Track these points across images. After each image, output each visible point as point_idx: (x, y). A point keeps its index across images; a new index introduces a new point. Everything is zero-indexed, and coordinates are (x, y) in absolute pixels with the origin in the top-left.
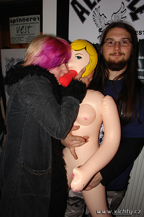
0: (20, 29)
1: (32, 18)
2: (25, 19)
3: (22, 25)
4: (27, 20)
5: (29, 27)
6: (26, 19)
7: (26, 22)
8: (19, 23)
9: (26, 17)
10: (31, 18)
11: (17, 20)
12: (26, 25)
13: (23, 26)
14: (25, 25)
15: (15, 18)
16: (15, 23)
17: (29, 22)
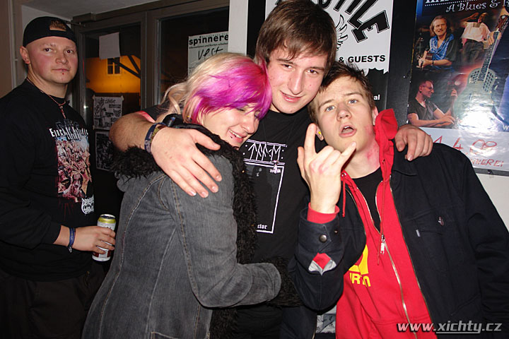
0: (204, 54)
1: (223, 36)
2: (211, 38)
3: (207, 48)
4: (216, 39)
5: (217, 50)
6: (213, 37)
7: (214, 42)
8: (202, 44)
9: (213, 35)
10: (220, 37)
11: (200, 40)
12: (213, 47)
13: (209, 49)
14: (211, 48)
15: (197, 37)
16: (196, 45)
17: (219, 42)
